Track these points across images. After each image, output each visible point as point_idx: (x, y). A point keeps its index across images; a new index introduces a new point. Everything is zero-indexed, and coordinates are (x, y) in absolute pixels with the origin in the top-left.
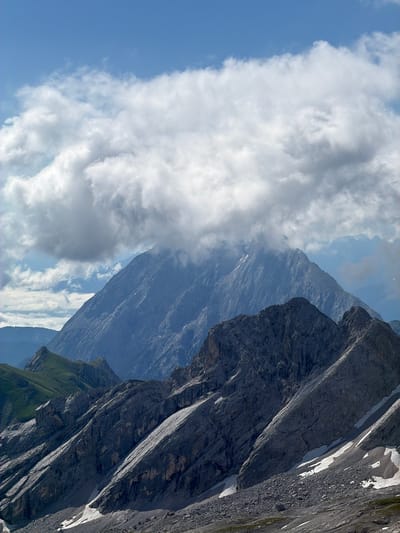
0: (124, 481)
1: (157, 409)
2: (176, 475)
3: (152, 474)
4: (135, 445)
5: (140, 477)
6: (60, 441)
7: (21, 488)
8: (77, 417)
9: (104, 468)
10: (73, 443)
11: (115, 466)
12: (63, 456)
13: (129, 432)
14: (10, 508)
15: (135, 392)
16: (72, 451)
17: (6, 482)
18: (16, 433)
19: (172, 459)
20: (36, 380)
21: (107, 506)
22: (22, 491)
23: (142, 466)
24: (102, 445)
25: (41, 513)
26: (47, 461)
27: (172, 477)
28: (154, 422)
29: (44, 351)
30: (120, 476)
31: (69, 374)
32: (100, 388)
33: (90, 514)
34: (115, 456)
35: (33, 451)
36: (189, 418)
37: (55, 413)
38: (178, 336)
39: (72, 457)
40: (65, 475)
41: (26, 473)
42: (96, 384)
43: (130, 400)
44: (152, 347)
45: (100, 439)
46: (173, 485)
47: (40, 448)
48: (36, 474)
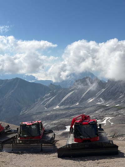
0: (62, 102)
1: (67, 92)
2: (70, 102)
3: (66, 101)
4: (64, 97)
6: (53, 97)
8: (56, 93)
9: (60, 100)
11: (61, 100)
12: (54, 99)
13: (63, 95)
14: (46, 106)
16: (55, 98)
17: (46, 102)
18: (47, 95)
19: (69, 99)
21: (60, 106)
22: (48, 103)
23: (65, 100)
24: (59, 97)
25: (50, 106)
26: (51, 99)
28: (67, 94)
31: (55, 87)
32: (59, 89)
33: (58, 107)
36: (72, 94)
37: (53, 92)
40: (54, 101)
41: (48, 101)
43: (63, 91)
46: (69, 103)
47: (51, 97)
48: (50, 101)
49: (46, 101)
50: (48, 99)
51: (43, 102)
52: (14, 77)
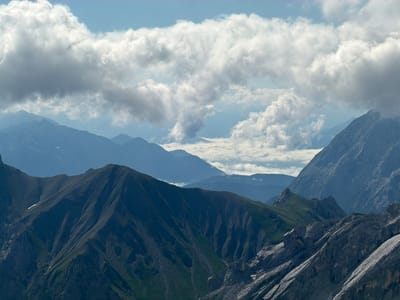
0: (352, 289)
1: (377, 236)
2: (392, 285)
3: (374, 285)
4: (359, 262)
5: (364, 287)
6: (303, 259)
7: (274, 294)
8: (314, 241)
10: (312, 261)
11: (345, 278)
12: (304, 272)
13: (355, 252)
15: (359, 222)
16: (312, 266)
17: (263, 289)
18: (270, 253)
19: (389, 273)
20: (283, 213)
22: (275, 296)
23: (365, 279)
24: (334, 262)
26: (293, 273)
27: (389, 287)
28: (374, 246)
29: (287, 192)
30: (349, 285)
31: (307, 209)
32: (332, 220)
34: (345, 271)
35: (282, 266)
37: (298, 238)
38: (388, 180)
39: (312, 271)
40: (307, 284)
41: (277, 282)
42: (327, 217)
43: (355, 229)
44: (367, 189)
45: (332, 257)
46: (390, 292)
47: (287, 264)
48: (285, 283)
49: (264, 282)
50: (276, 270)
51: (249, 288)
52: (99, 164)
